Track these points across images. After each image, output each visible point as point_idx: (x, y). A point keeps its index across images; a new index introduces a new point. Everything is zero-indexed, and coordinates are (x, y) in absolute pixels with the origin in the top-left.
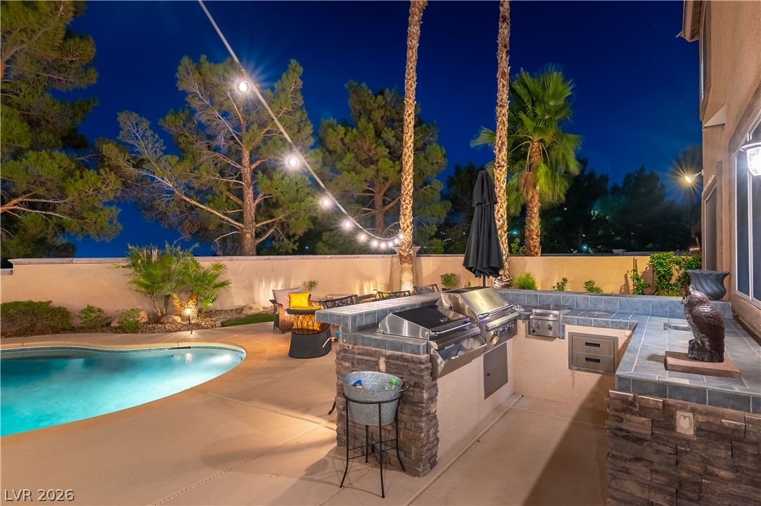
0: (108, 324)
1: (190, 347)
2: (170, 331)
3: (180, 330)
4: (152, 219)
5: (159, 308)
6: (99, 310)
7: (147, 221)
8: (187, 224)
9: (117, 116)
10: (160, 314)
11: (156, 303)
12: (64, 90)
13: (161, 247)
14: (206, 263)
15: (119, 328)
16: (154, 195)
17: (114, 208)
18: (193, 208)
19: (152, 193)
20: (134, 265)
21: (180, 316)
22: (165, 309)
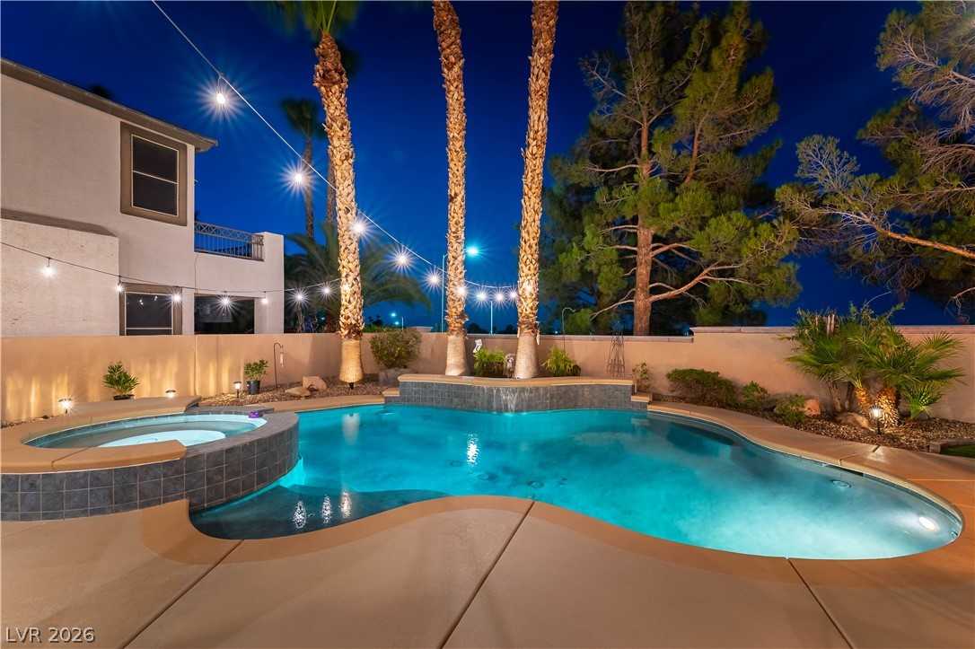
0: (771, 409)
1: (861, 474)
2: (843, 438)
3: (860, 440)
4: (848, 273)
5: (838, 400)
6: (762, 390)
7: (841, 277)
8: (902, 274)
9: (796, 149)
10: (839, 408)
11: (832, 391)
12: (745, 144)
13: (843, 311)
14: (916, 336)
15: (781, 416)
16: (848, 240)
17: (790, 265)
18: (908, 248)
19: (844, 237)
20: (801, 336)
21: (867, 416)
22: (847, 403)
